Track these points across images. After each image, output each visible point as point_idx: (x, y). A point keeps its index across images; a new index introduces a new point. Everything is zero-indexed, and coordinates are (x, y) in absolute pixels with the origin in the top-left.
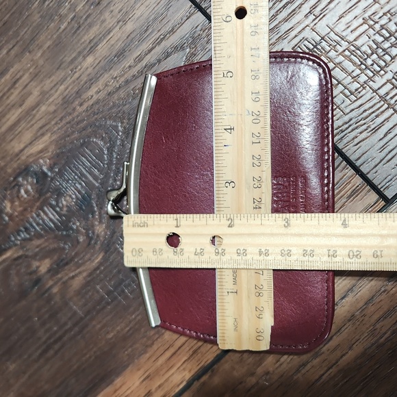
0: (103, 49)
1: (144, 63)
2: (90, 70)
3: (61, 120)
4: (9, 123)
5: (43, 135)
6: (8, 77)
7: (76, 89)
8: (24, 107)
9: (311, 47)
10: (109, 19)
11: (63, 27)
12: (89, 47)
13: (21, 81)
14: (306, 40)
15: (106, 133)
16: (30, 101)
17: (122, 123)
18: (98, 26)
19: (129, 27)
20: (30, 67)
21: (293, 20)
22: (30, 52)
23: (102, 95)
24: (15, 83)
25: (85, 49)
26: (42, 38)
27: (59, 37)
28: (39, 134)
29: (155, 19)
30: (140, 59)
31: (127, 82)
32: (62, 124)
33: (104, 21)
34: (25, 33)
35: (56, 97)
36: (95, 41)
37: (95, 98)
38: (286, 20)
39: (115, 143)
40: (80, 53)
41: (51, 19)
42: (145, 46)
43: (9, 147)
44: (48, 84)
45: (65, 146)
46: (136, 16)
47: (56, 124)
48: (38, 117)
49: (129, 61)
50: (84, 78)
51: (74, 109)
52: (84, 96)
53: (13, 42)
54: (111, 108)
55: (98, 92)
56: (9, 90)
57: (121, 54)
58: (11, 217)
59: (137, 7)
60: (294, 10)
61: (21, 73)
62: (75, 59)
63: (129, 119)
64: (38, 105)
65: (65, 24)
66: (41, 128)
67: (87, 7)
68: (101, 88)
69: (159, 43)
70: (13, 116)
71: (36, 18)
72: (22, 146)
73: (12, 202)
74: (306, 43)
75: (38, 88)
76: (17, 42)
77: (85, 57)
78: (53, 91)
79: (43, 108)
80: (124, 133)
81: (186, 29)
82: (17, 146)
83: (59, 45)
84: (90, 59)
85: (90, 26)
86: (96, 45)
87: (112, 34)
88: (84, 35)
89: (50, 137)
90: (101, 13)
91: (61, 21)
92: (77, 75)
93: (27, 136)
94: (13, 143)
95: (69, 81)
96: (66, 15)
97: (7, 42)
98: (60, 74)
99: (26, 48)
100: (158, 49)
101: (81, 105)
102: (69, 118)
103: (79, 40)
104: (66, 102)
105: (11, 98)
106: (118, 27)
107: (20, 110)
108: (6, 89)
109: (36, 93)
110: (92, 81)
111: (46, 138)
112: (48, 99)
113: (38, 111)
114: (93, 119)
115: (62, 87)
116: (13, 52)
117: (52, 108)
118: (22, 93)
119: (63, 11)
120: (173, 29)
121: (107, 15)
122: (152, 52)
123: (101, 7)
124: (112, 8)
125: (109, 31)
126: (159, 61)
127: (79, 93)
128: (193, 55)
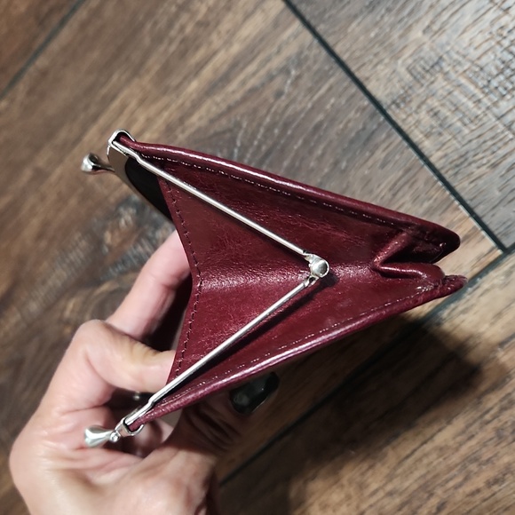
0: (207, 73)
1: (247, 87)
2: (194, 96)
6: (117, 102)
7: (179, 116)
10: (216, 40)
11: (171, 50)
13: (129, 107)
18: (205, 48)
19: (236, 48)
22: (139, 77)
23: (204, 123)
24: (123, 110)
26: (152, 62)
27: (168, 61)
30: (244, 83)
31: (230, 109)
33: (211, 43)
37: (197, 125)
40: (185, 77)
41: (161, 42)
42: (251, 68)
44: (153, 109)
50: (188, 104)
51: (176, 137)
52: (187, 123)
53: (125, 67)
55: (200, 118)
57: (225, 78)
58: (110, 247)
60: (411, 26)
62: (180, 84)
65: (174, 47)
69: (264, 66)
71: (147, 41)
73: (112, 232)
75: (144, 115)
77: (190, 82)
81: (291, 50)
83: (166, 71)
84: (194, 84)
85: (197, 48)
86: (202, 69)
88: (191, 58)
91: (170, 43)
95: (174, 107)
96: (175, 38)
98: (165, 100)
99: (136, 72)
100: (263, 72)
101: (183, 132)
104: (170, 129)
109: (141, 120)
110: (196, 105)
115: (166, 114)
119: (173, 33)
120: (279, 50)
121: (214, 37)
122: (256, 76)
125: (215, 53)
126: (263, 85)
127: (182, 120)
128: (298, 77)
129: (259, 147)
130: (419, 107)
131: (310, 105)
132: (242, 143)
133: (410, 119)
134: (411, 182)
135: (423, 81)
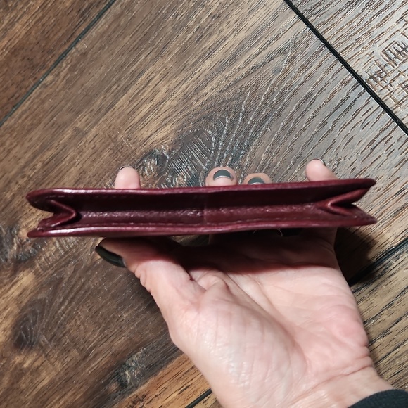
0: (219, 54)
1: (251, 65)
2: (207, 71)
3: (181, 113)
4: (142, 115)
5: (166, 125)
6: (143, 77)
7: (195, 87)
8: (153, 102)
9: (401, 49)
10: (226, 29)
11: (189, 37)
12: (208, 52)
13: (153, 81)
14: (396, 43)
15: (215, 124)
16: (158, 97)
17: (229, 116)
18: (217, 35)
19: (242, 35)
20: (161, 69)
21: (385, 26)
22: (162, 57)
23: (215, 93)
24: (148, 82)
25: (205, 54)
26: (172, 45)
27: (186, 45)
28: (163, 124)
29: (264, 28)
30: (248, 62)
31: (236, 82)
32: (181, 116)
33: (221, 31)
34: (160, 42)
35: (179, 93)
36: (213, 47)
37: (209, 95)
38: (379, 26)
39: (222, 133)
40: (200, 58)
41: (181, 30)
42: (254, 51)
43: (139, 134)
44: (173, 83)
45: (182, 135)
46: (248, 26)
47: (177, 116)
48: (163, 110)
49: (240, 64)
50: (202, 78)
51: (192, 104)
52: (201, 93)
53: (150, 49)
54: (221, 104)
55: (212, 90)
56: (143, 88)
57: (233, 58)
59: (249, 18)
60: (387, 17)
61: (153, 75)
62: (196, 62)
63: (235, 113)
64: (164, 100)
65: (191, 34)
66: (165, 119)
67: (210, 20)
68: (215, 86)
69: (265, 49)
70: (144, 109)
71: (169, 29)
72: (149, 134)
74: (396, 45)
75: (166, 86)
76: (153, 50)
77: (204, 61)
78: (176, 89)
79: (168, 103)
80: (229, 124)
81: (289, 35)
82: (145, 133)
83: (184, 52)
84: (208, 63)
85: (210, 35)
86: (214, 50)
87: (227, 41)
88: (205, 42)
89: (171, 127)
90: (220, 24)
91: (188, 32)
92: (196, 76)
93: (154, 126)
94: (142, 131)
95: (190, 80)
96: (193, 27)
97: (146, 49)
98: (184, 75)
99: (159, 55)
100: (264, 53)
101: (197, 101)
102: (187, 112)
103: (201, 47)
104: (187, 98)
105: (145, 95)
106: (233, 35)
107: (150, 105)
108: (141, 88)
109: (164, 90)
110: (208, 80)
111: (168, 127)
112: (172, 96)
113: (163, 106)
114: (207, 112)
115: (184, 86)
116: (149, 57)
117: (175, 103)
118: (153, 91)
119: (190, 23)
120: (278, 36)
121: (224, 25)
122: (259, 56)
123: (221, 19)
124: (229, 20)
125: (226, 39)
126: (264, 63)
127: (196, 91)
128: (294, 57)
129: (260, 112)
130: (393, 80)
131: (303, 80)
132: (246, 109)
133: (386, 89)
134: (387, 139)
135: (397, 60)
